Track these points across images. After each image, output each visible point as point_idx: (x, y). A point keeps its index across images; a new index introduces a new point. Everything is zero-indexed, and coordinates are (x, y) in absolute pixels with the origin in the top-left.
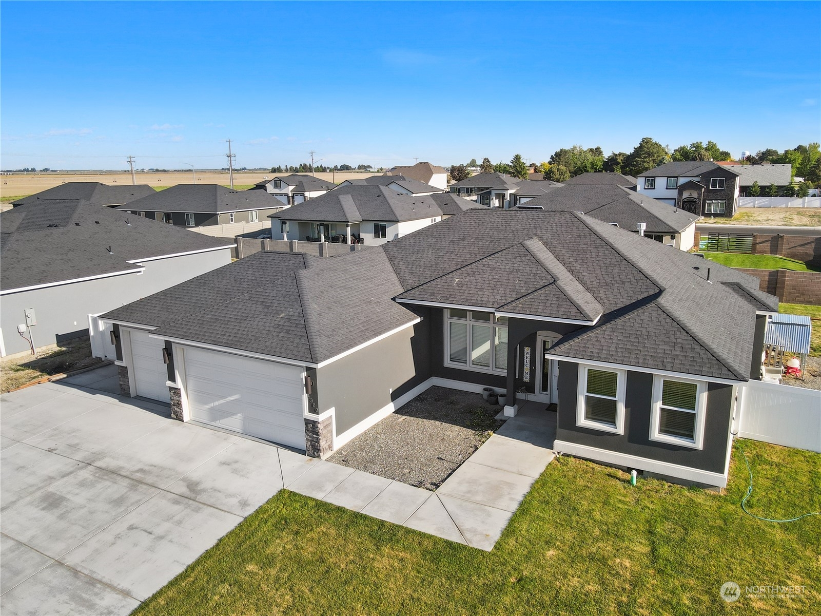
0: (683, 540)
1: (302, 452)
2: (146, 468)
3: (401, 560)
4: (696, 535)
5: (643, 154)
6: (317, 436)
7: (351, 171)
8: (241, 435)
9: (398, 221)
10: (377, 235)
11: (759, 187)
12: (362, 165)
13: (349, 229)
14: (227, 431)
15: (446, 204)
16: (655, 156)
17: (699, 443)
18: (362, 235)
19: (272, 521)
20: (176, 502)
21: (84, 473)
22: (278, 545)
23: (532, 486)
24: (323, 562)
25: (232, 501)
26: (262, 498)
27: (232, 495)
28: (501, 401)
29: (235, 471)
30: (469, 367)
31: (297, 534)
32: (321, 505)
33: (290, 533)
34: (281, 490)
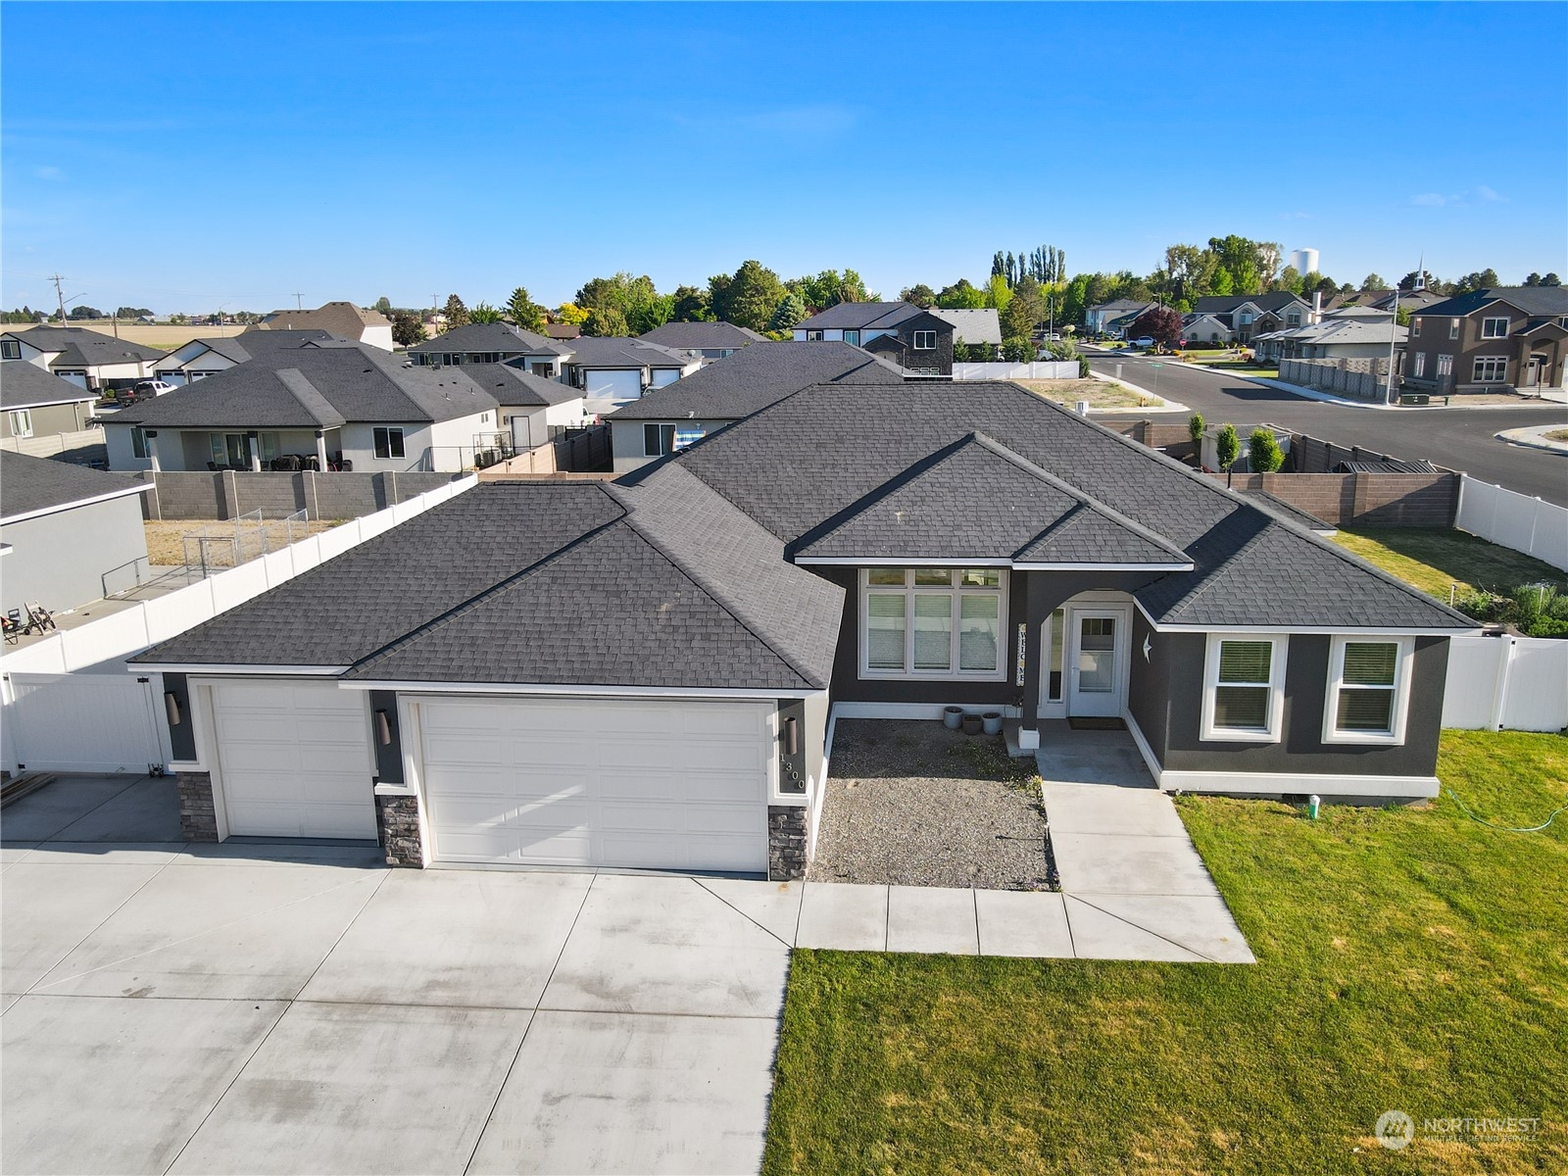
1: (760, 876)
2: (442, 977)
3: (1139, 1013)
5: (749, 289)
6: (798, 837)
7: (102, 320)
8: (587, 870)
9: (432, 422)
10: (382, 452)
11: (965, 346)
12: (128, 309)
13: (322, 442)
14: (547, 869)
15: (502, 385)
16: (769, 294)
17: (1399, 735)
18: (347, 455)
19: (838, 1011)
20: (594, 1026)
21: (299, 1021)
22: (899, 1048)
23: (1197, 851)
24: (1012, 1053)
25: (716, 997)
26: (771, 978)
27: (698, 986)
28: (991, 725)
29: (654, 939)
30: (911, 674)
31: (909, 1019)
32: (898, 960)
33: (894, 1021)
34: (793, 953)
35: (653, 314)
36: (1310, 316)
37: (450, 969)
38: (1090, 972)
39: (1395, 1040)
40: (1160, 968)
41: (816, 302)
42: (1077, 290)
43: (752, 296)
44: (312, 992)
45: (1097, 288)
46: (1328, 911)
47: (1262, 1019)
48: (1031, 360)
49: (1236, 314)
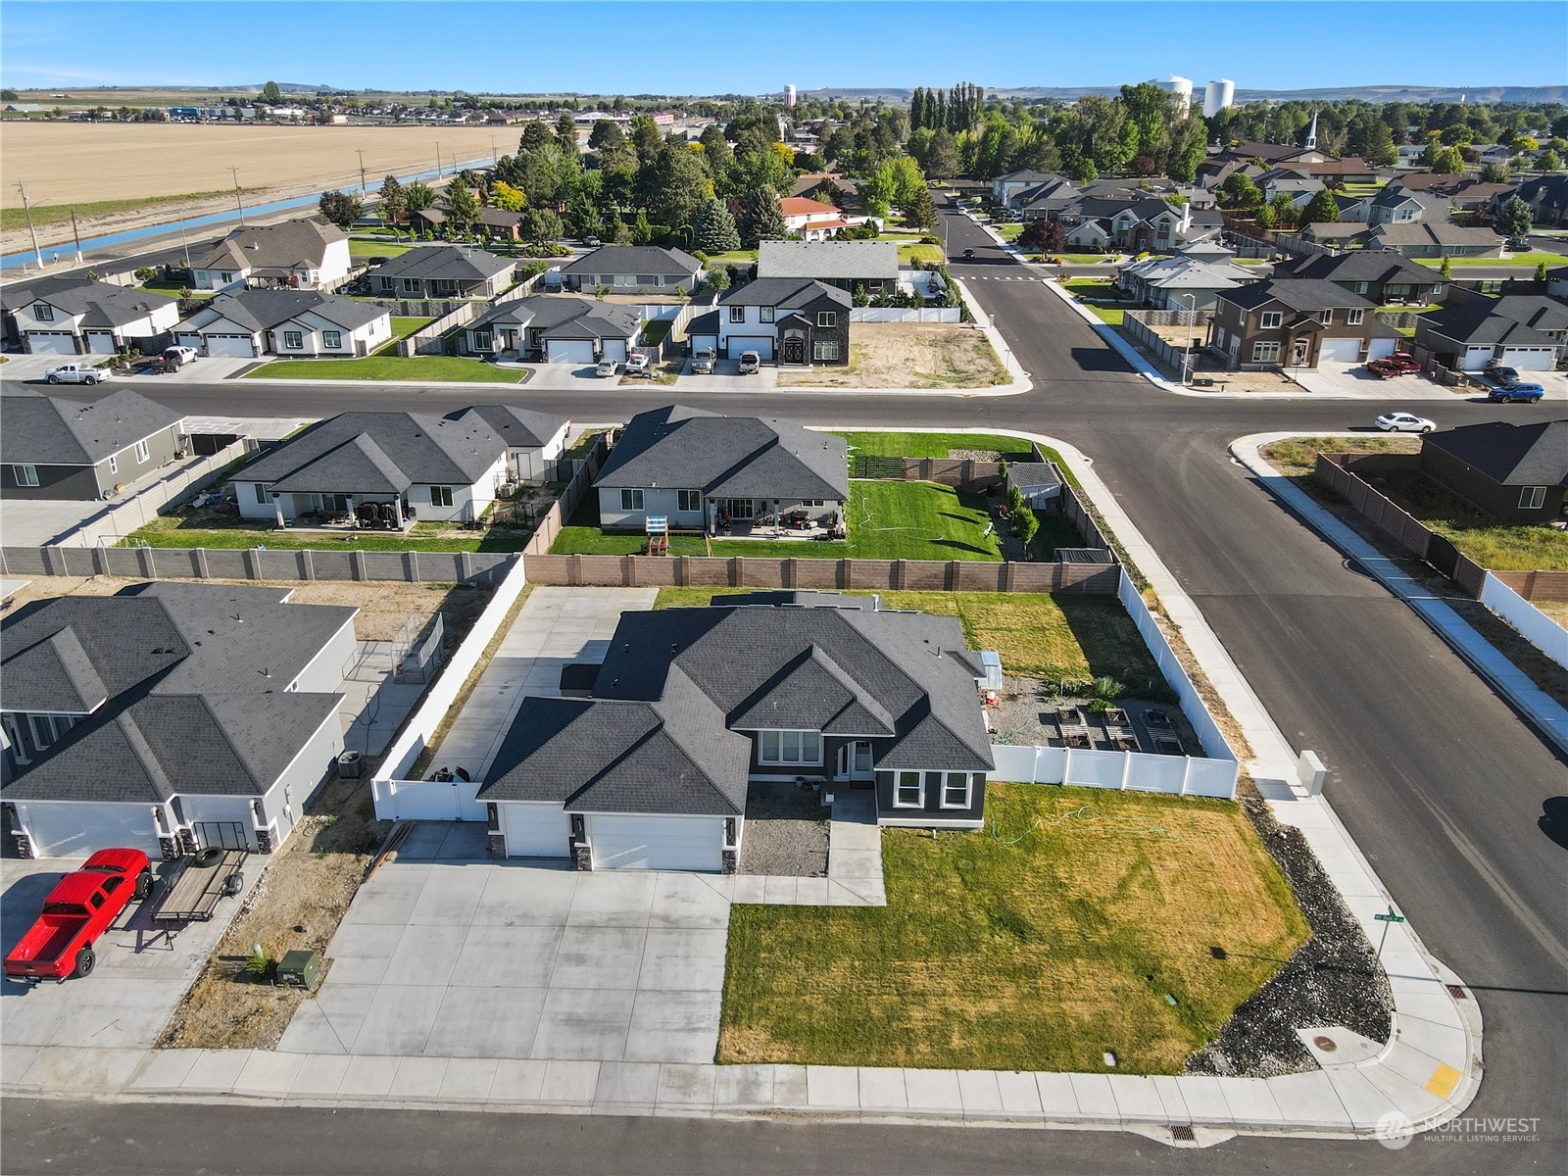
0: (974, 868)
1: (719, 872)
2: (613, 916)
3: (843, 925)
4: (979, 863)
5: (674, 181)
6: (733, 860)
8: (653, 871)
9: (472, 483)
10: (436, 501)
13: (398, 502)
15: (507, 427)
17: (969, 805)
18: (412, 505)
19: (747, 925)
20: (668, 933)
21: (569, 934)
22: (766, 938)
23: (882, 858)
24: (801, 939)
25: (707, 922)
26: (724, 914)
27: (702, 918)
28: (815, 787)
29: (683, 900)
30: (781, 763)
31: (770, 928)
32: (767, 907)
33: (765, 929)
34: (732, 905)
35: (584, 205)
36: (1178, 225)
37: (614, 913)
38: (831, 910)
39: (919, 931)
40: (854, 908)
41: (737, 186)
42: (992, 140)
43: (677, 187)
44: (569, 923)
45: (1009, 146)
46: (918, 883)
47: (882, 926)
48: (920, 306)
49: (1116, 219)
